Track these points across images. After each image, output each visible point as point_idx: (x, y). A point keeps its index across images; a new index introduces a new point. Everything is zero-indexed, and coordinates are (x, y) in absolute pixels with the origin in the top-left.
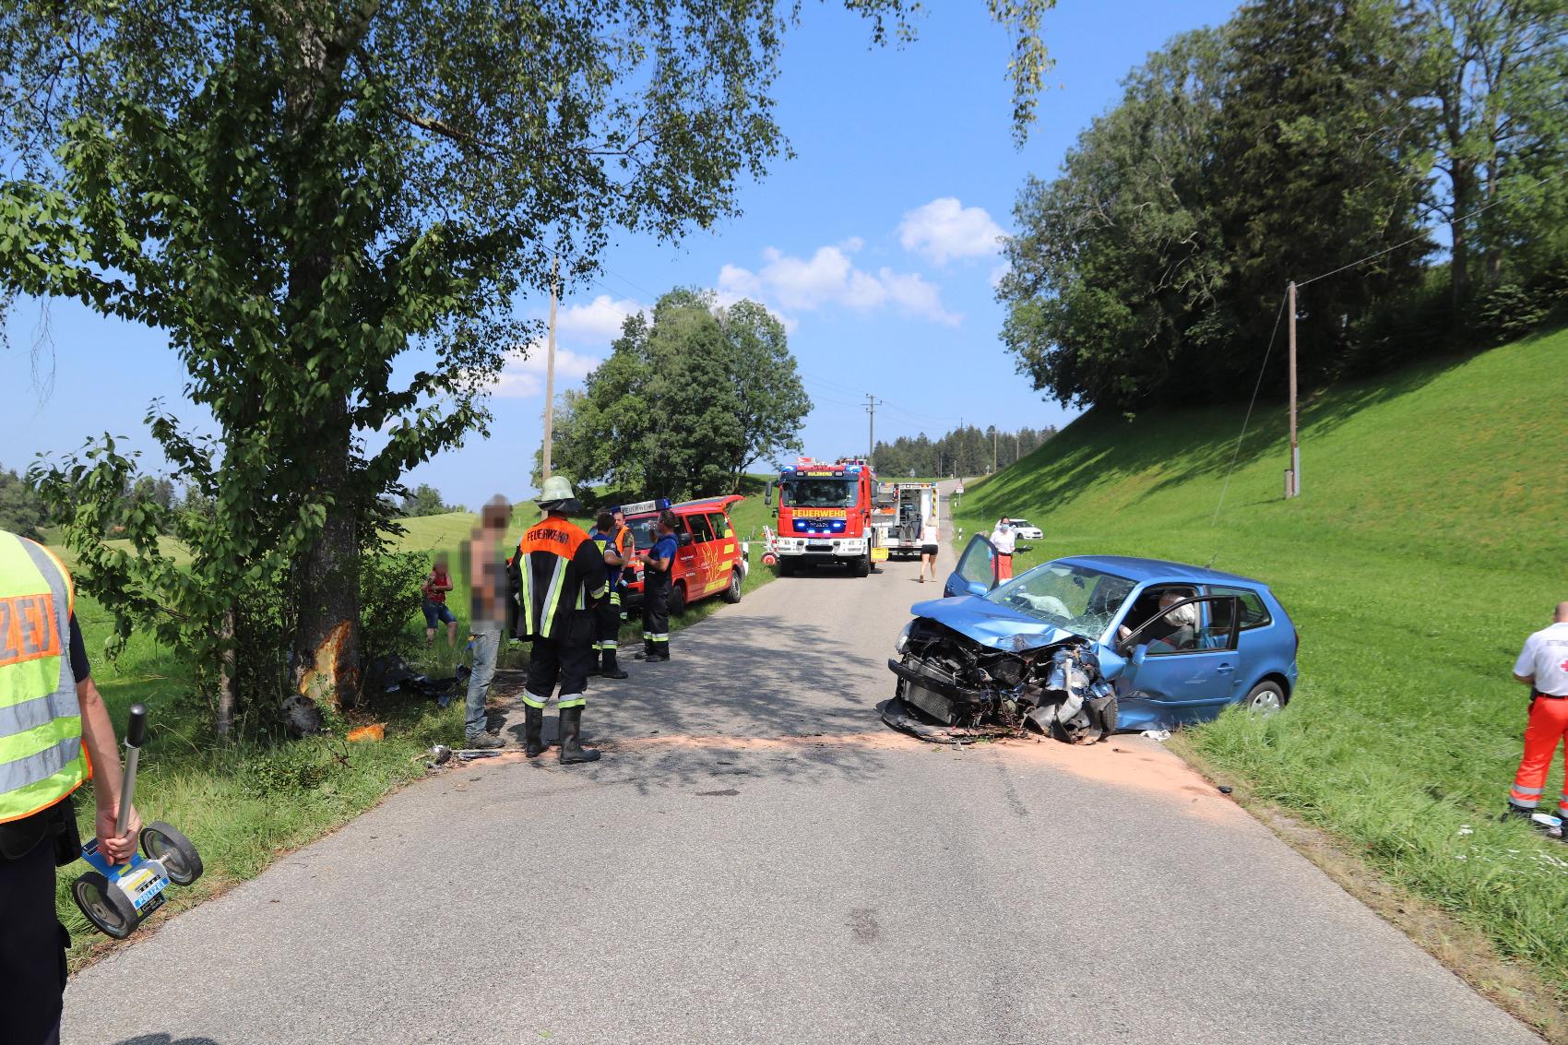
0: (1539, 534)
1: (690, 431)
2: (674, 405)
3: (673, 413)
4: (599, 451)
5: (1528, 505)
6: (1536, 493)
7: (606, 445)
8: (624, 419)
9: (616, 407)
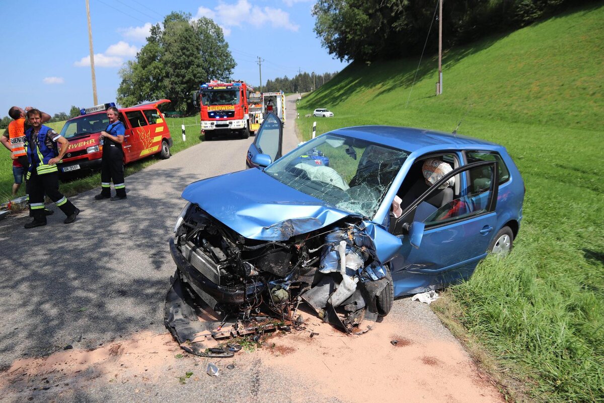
0: (549, 108)
1: (184, 77)
2: (175, 66)
3: (176, 69)
5: (543, 95)
6: (545, 89)
7: (147, 85)
8: (154, 72)
9: (150, 67)
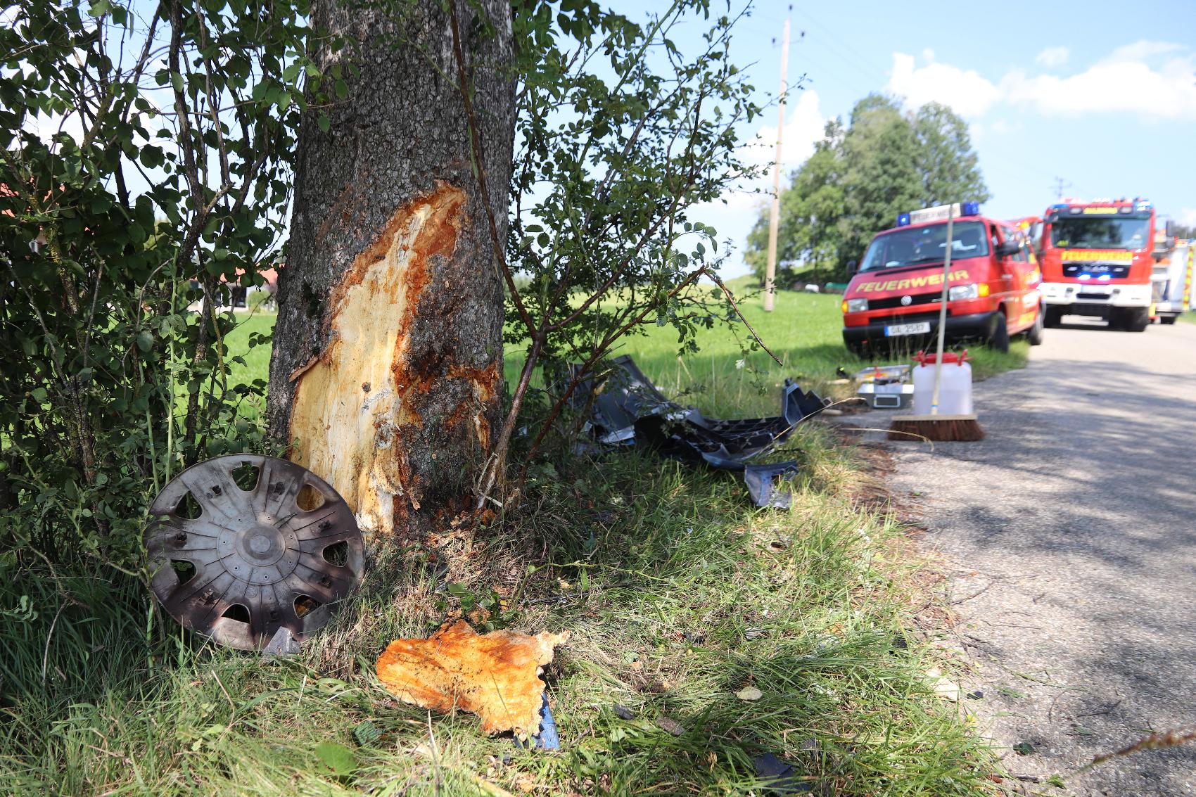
1: (880, 217)
2: (865, 195)
3: (865, 200)
4: (800, 234)
7: (806, 229)
8: (823, 206)
9: (816, 197)
